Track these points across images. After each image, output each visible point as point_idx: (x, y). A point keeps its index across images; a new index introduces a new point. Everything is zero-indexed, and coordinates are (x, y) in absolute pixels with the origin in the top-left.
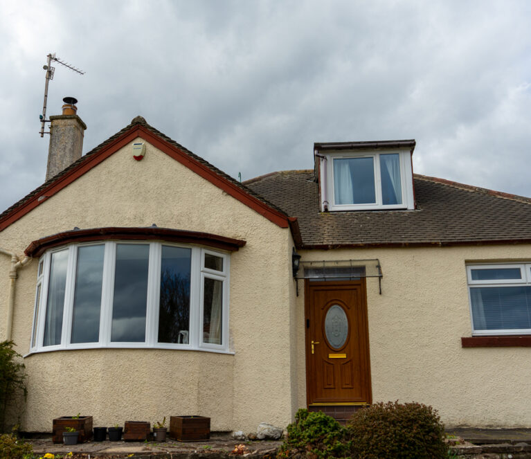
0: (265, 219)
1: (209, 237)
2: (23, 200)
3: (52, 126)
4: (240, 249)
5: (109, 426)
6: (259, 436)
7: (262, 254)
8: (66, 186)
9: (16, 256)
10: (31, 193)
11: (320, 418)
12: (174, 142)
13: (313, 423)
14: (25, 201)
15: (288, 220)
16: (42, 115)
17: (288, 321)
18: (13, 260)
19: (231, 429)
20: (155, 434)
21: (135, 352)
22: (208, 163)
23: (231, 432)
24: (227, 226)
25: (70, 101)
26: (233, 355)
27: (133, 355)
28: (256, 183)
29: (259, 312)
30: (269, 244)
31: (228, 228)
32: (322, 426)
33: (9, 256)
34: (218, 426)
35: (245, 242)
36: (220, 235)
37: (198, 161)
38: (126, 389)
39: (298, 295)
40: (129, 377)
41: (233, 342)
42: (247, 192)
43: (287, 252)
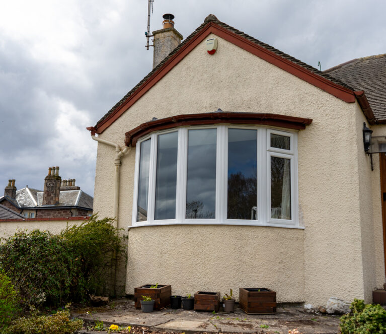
0: (331, 96)
1: (272, 117)
2: (122, 100)
3: (154, 40)
4: (307, 127)
5: (184, 295)
6: (328, 311)
7: (328, 130)
8: (154, 85)
9: (119, 147)
10: (128, 93)
11: (377, 314)
12: (242, 33)
13: (370, 319)
14: (124, 101)
15: (355, 95)
16: (147, 31)
17: (358, 195)
18: (116, 150)
19: (302, 301)
20: (224, 305)
21: (206, 227)
22: (273, 48)
23: (303, 303)
24: (293, 106)
25: (169, 17)
26: (303, 229)
27: (205, 230)
28: (337, 70)
29: (328, 188)
30: (335, 121)
31: (295, 108)
32: (380, 325)
33: (114, 147)
34: (288, 297)
35: (311, 120)
36: (288, 115)
37: (264, 47)
38: (199, 261)
39: (372, 170)
40: (201, 251)
41: (303, 217)
42: (312, 72)
43: (354, 127)
